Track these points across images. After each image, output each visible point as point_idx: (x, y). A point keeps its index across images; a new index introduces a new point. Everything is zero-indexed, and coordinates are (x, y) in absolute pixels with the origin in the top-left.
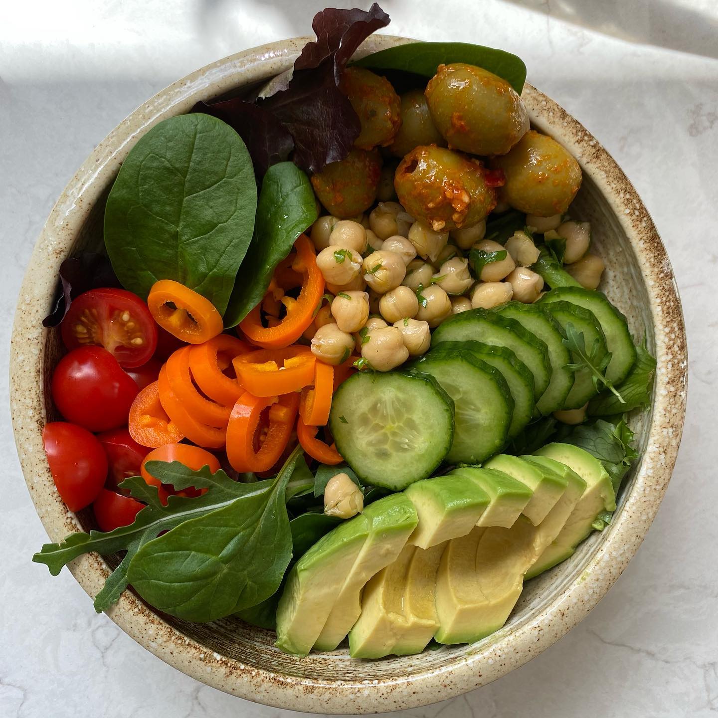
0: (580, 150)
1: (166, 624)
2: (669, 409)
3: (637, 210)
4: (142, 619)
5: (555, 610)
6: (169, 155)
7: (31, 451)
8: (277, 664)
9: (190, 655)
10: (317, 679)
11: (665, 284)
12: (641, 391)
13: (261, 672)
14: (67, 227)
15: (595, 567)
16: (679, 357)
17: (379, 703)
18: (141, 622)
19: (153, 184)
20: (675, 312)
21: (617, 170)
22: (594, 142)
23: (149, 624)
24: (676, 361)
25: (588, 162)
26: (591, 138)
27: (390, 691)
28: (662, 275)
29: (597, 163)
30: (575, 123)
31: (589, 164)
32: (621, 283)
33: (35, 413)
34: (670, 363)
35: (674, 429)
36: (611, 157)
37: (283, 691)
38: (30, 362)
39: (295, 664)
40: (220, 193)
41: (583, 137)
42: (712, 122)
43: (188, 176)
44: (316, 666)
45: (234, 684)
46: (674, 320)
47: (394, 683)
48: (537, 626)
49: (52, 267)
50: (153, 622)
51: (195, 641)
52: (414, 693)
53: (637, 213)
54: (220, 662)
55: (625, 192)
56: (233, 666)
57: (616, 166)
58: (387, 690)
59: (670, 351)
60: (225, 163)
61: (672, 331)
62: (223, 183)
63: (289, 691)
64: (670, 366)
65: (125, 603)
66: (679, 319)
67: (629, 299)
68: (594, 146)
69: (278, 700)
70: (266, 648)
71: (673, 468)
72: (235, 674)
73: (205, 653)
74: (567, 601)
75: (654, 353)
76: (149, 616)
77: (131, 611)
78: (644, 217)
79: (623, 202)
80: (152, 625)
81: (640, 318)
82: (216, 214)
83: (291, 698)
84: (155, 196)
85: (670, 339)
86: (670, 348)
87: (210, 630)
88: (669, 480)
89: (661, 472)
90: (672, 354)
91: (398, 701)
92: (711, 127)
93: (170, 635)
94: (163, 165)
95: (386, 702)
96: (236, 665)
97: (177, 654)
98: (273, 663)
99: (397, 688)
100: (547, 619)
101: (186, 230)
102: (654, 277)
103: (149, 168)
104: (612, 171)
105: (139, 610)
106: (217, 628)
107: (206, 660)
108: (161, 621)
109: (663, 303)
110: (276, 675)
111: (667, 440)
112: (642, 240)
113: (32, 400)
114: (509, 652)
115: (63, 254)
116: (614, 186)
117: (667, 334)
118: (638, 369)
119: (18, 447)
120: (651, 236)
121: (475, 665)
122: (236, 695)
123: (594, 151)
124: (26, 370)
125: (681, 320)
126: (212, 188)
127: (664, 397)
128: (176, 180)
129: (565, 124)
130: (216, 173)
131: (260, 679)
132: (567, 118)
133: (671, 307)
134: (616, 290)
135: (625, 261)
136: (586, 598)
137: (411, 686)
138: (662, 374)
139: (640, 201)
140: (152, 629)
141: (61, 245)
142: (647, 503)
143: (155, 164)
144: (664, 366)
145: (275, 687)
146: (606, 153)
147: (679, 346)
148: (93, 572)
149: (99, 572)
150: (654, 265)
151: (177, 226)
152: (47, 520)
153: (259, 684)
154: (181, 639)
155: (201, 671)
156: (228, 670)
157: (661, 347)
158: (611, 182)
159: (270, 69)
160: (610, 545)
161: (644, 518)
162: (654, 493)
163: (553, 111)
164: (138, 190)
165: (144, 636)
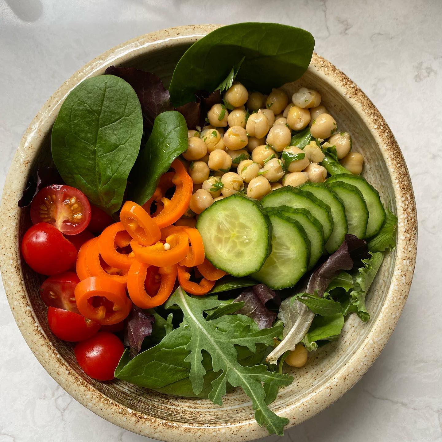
0: (345, 90)
1: (97, 391)
2: (406, 248)
3: (382, 125)
4: (82, 388)
5: (340, 376)
6: (89, 102)
7: (12, 286)
8: (168, 415)
9: (113, 410)
10: (192, 424)
11: (401, 170)
12: (389, 237)
13: (157, 419)
14: (31, 147)
15: (364, 348)
16: (411, 215)
17: (231, 437)
18: (82, 391)
19: (79, 120)
20: (408, 187)
21: (368, 102)
22: (354, 85)
23: (87, 391)
24: (410, 218)
25: (350, 98)
26: (352, 83)
27: (238, 430)
28: (399, 165)
29: (356, 98)
30: (341, 74)
31: (351, 98)
32: (374, 172)
33: (14, 262)
34: (406, 219)
35: (410, 260)
36: (364, 94)
37: (171, 432)
38: (10, 231)
39: (179, 415)
40: (120, 126)
41: (347, 82)
42: (429, 73)
43: (101, 115)
44: (192, 416)
45: (141, 428)
46: (407, 193)
47: (240, 424)
48: (329, 386)
49: (22, 172)
50: (89, 390)
51: (116, 401)
52: (253, 430)
53: (382, 128)
54: (132, 414)
55: (374, 115)
56: (140, 416)
57: (368, 99)
58: (236, 429)
59: (405, 212)
60: (124, 107)
61: (406, 199)
62: (123, 119)
63: (175, 431)
64: (406, 221)
65: (72, 378)
66: (411, 192)
67: (380, 181)
68: (354, 88)
69: (168, 437)
70: (161, 406)
71: (411, 285)
72: (141, 422)
73: (122, 409)
74: (347, 370)
75: (396, 214)
76: (87, 386)
77: (75, 383)
78: (386, 130)
79: (373, 121)
80: (89, 392)
81: (387, 193)
82: (118, 139)
83: (176, 436)
84: (81, 128)
85: (406, 205)
86: (405, 210)
87: (126, 395)
88: (409, 292)
89: (403, 287)
90: (407, 214)
91: (244, 436)
92: (428, 76)
93: (100, 398)
94: (86, 108)
95: (236, 437)
96: (141, 416)
97: (104, 410)
98: (165, 414)
99: (242, 428)
100: (335, 381)
101: (100, 149)
102: (394, 166)
103: (77, 110)
104: (365, 102)
105: (81, 383)
106: (130, 394)
107: (123, 413)
108: (95, 389)
109: (400, 183)
110: (167, 422)
111: (406, 267)
112: (386, 144)
113: (12, 254)
114: (312, 403)
115: (29, 164)
116: (367, 111)
117: (403, 201)
118: (386, 224)
119: (4, 283)
120: (391, 141)
121: (291, 412)
122: (142, 435)
123: (354, 91)
124: (8, 236)
125: (412, 193)
126: (116, 123)
127: (403, 241)
128: (94, 117)
129: (335, 75)
130: (118, 113)
131: (156, 424)
132: (336, 71)
133: (405, 185)
134: (372, 176)
135: (376, 158)
136: (359, 367)
137: (251, 426)
138: (401, 226)
139: (383, 120)
140: (89, 395)
141: (28, 159)
142: (395, 307)
143: (81, 108)
144: (402, 221)
145: (166, 429)
146: (361, 91)
147: (411, 209)
148: (51, 359)
149: (55, 360)
150: (393, 159)
151: (95, 146)
152: (23, 328)
153: (156, 427)
154: (107, 400)
155: (119, 420)
156: (136, 419)
157: (400, 210)
158: (365, 109)
159: (154, 47)
160: (373, 334)
161: (394, 316)
162: (399, 300)
163: (327, 67)
164: (71, 124)
165: (84, 399)
